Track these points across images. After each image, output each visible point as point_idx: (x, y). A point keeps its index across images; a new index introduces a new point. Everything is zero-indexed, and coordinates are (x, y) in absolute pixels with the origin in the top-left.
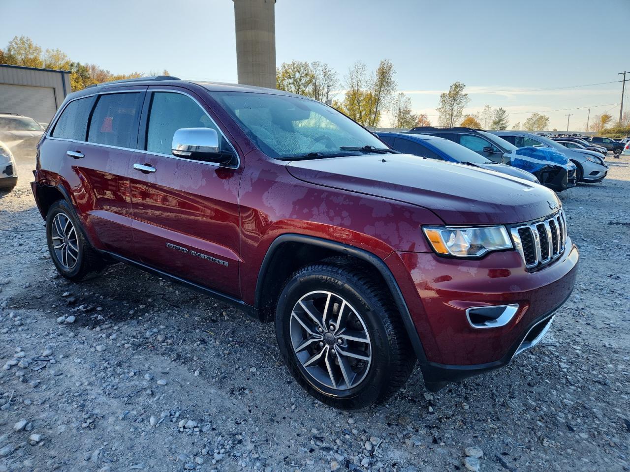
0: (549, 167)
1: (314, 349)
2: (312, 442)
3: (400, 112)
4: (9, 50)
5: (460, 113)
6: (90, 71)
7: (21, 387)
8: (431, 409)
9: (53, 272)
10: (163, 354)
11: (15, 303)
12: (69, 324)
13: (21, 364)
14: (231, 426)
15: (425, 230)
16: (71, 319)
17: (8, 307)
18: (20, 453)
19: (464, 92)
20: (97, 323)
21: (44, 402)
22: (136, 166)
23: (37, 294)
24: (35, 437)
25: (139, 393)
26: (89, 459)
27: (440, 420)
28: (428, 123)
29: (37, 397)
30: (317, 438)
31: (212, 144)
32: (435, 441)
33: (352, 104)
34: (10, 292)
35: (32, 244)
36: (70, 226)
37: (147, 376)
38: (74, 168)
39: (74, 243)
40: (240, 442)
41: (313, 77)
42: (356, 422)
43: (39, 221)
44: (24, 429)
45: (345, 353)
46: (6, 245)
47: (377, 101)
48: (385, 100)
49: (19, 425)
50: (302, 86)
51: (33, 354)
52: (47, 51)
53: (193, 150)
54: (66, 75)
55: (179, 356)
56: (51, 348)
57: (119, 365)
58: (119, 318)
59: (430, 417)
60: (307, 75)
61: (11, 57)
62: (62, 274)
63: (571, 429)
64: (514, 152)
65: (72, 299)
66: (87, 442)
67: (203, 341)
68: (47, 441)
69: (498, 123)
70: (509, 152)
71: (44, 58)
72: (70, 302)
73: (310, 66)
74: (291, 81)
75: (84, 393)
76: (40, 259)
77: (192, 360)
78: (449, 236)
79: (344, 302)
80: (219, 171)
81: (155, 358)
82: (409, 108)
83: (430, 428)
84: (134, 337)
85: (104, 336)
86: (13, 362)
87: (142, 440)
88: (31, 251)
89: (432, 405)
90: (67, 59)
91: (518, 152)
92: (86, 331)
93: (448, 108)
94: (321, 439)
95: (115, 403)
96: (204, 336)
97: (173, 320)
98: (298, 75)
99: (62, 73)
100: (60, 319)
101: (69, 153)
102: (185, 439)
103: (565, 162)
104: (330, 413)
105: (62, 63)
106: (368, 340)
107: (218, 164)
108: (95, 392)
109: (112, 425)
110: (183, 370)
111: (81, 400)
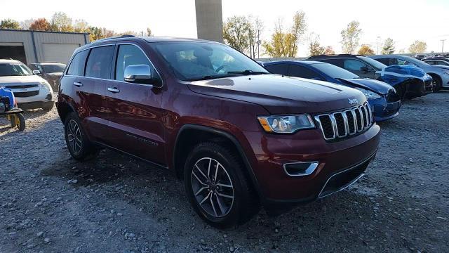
0: (410, 79)
1: (204, 193)
2: (200, 246)
3: (311, 45)
4: (53, 22)
5: (357, 43)
6: (103, 32)
7: (43, 216)
8: (276, 230)
9: (68, 156)
10: (124, 200)
11: (45, 173)
12: (74, 184)
13: (44, 205)
14: (154, 237)
15: (259, 118)
16: (75, 181)
17: (41, 175)
18: (38, 247)
19: (358, 29)
20: (90, 183)
21: (54, 224)
22: (109, 89)
23: (58, 168)
24: (47, 240)
25: (106, 220)
26: (73, 251)
27: (281, 237)
28: (334, 52)
29: (51, 221)
30: (202, 244)
31: (147, 73)
32: (274, 248)
33: (277, 41)
34: (43, 167)
35: (59, 141)
36: (77, 127)
37: (112, 211)
38: (77, 93)
39: (79, 138)
40: (158, 245)
41: (248, 25)
42: (228, 236)
43: (61, 126)
44: (42, 236)
45: (220, 194)
46: (44, 142)
47: (295, 39)
48: (301, 37)
49: (39, 234)
50: (241, 33)
51: (52, 200)
52: (76, 21)
53: (136, 78)
54: (87, 36)
55: (132, 201)
56: (62, 196)
57: (98, 205)
58: (102, 180)
59: (275, 235)
60: (244, 24)
61: (54, 26)
62: (74, 157)
63: (364, 243)
64: (383, 70)
65: (77, 171)
66: (74, 243)
67: (148, 193)
68: (53, 242)
69: (388, 48)
70: (380, 70)
71: (74, 25)
72: (76, 172)
73: (247, 18)
74: (234, 29)
75: (76, 219)
76: (63, 149)
77: (140, 202)
78: (272, 121)
79: (218, 163)
80: (153, 89)
81: (119, 202)
82: (318, 42)
83: (273, 241)
84: (109, 191)
85: (92, 190)
86: (40, 203)
87: (104, 243)
88: (58, 144)
89: (277, 228)
90: (89, 25)
91: (386, 70)
92: (83, 188)
93: (347, 40)
94: (205, 245)
95: (92, 224)
96: (150, 190)
97: (133, 182)
98: (238, 25)
99: (84, 34)
100: (69, 181)
101: (75, 84)
102: (127, 243)
103: (423, 75)
104: (213, 232)
105: (87, 27)
106: (232, 186)
107: (152, 86)
108: (82, 219)
109: (88, 235)
110: (133, 208)
111: (74, 223)
